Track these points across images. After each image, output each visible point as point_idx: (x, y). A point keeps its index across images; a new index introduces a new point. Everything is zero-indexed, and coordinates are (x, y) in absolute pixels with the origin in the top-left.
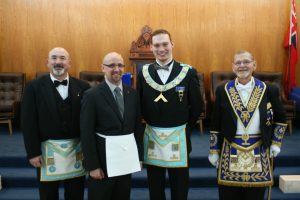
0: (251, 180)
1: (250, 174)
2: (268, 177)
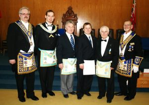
0: (123, 73)
2: (129, 74)
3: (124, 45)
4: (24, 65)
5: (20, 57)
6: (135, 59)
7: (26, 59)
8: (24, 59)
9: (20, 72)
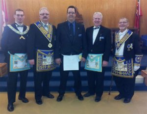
0: (122, 75)
1: (122, 72)
2: (131, 74)
3: (121, 45)
4: (43, 62)
5: (39, 54)
6: (136, 59)
7: (45, 57)
8: (43, 56)
9: (38, 69)
